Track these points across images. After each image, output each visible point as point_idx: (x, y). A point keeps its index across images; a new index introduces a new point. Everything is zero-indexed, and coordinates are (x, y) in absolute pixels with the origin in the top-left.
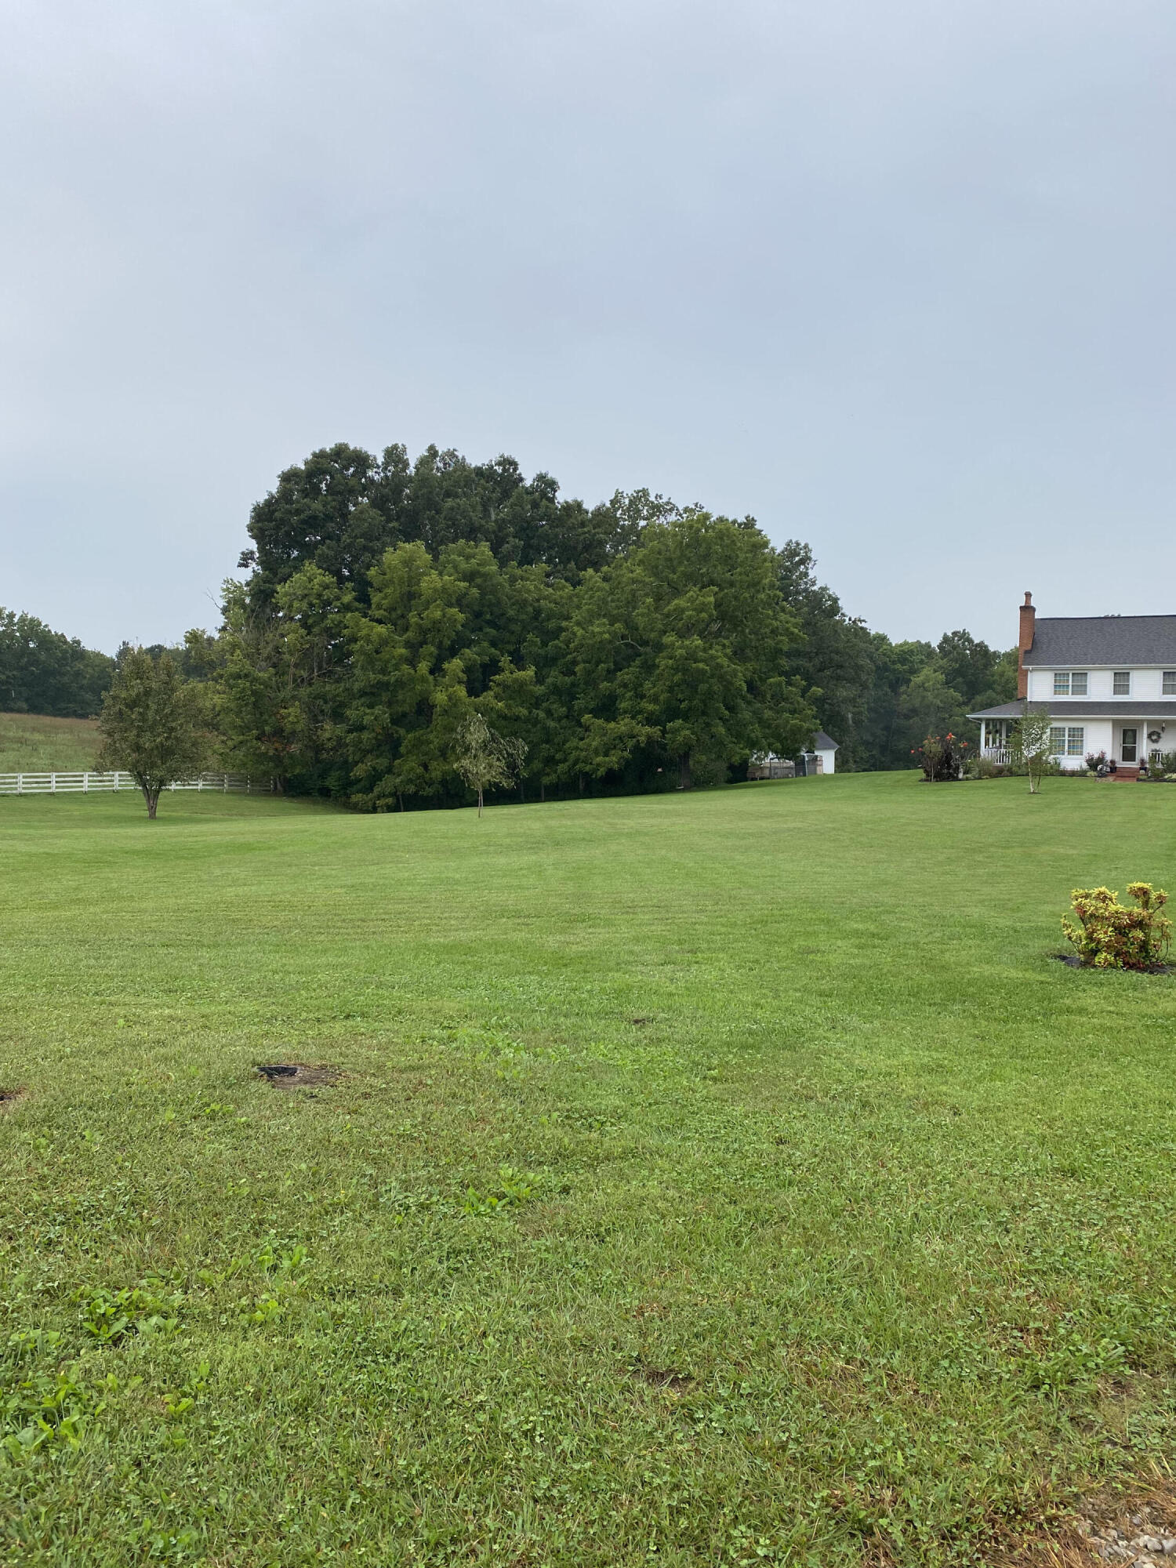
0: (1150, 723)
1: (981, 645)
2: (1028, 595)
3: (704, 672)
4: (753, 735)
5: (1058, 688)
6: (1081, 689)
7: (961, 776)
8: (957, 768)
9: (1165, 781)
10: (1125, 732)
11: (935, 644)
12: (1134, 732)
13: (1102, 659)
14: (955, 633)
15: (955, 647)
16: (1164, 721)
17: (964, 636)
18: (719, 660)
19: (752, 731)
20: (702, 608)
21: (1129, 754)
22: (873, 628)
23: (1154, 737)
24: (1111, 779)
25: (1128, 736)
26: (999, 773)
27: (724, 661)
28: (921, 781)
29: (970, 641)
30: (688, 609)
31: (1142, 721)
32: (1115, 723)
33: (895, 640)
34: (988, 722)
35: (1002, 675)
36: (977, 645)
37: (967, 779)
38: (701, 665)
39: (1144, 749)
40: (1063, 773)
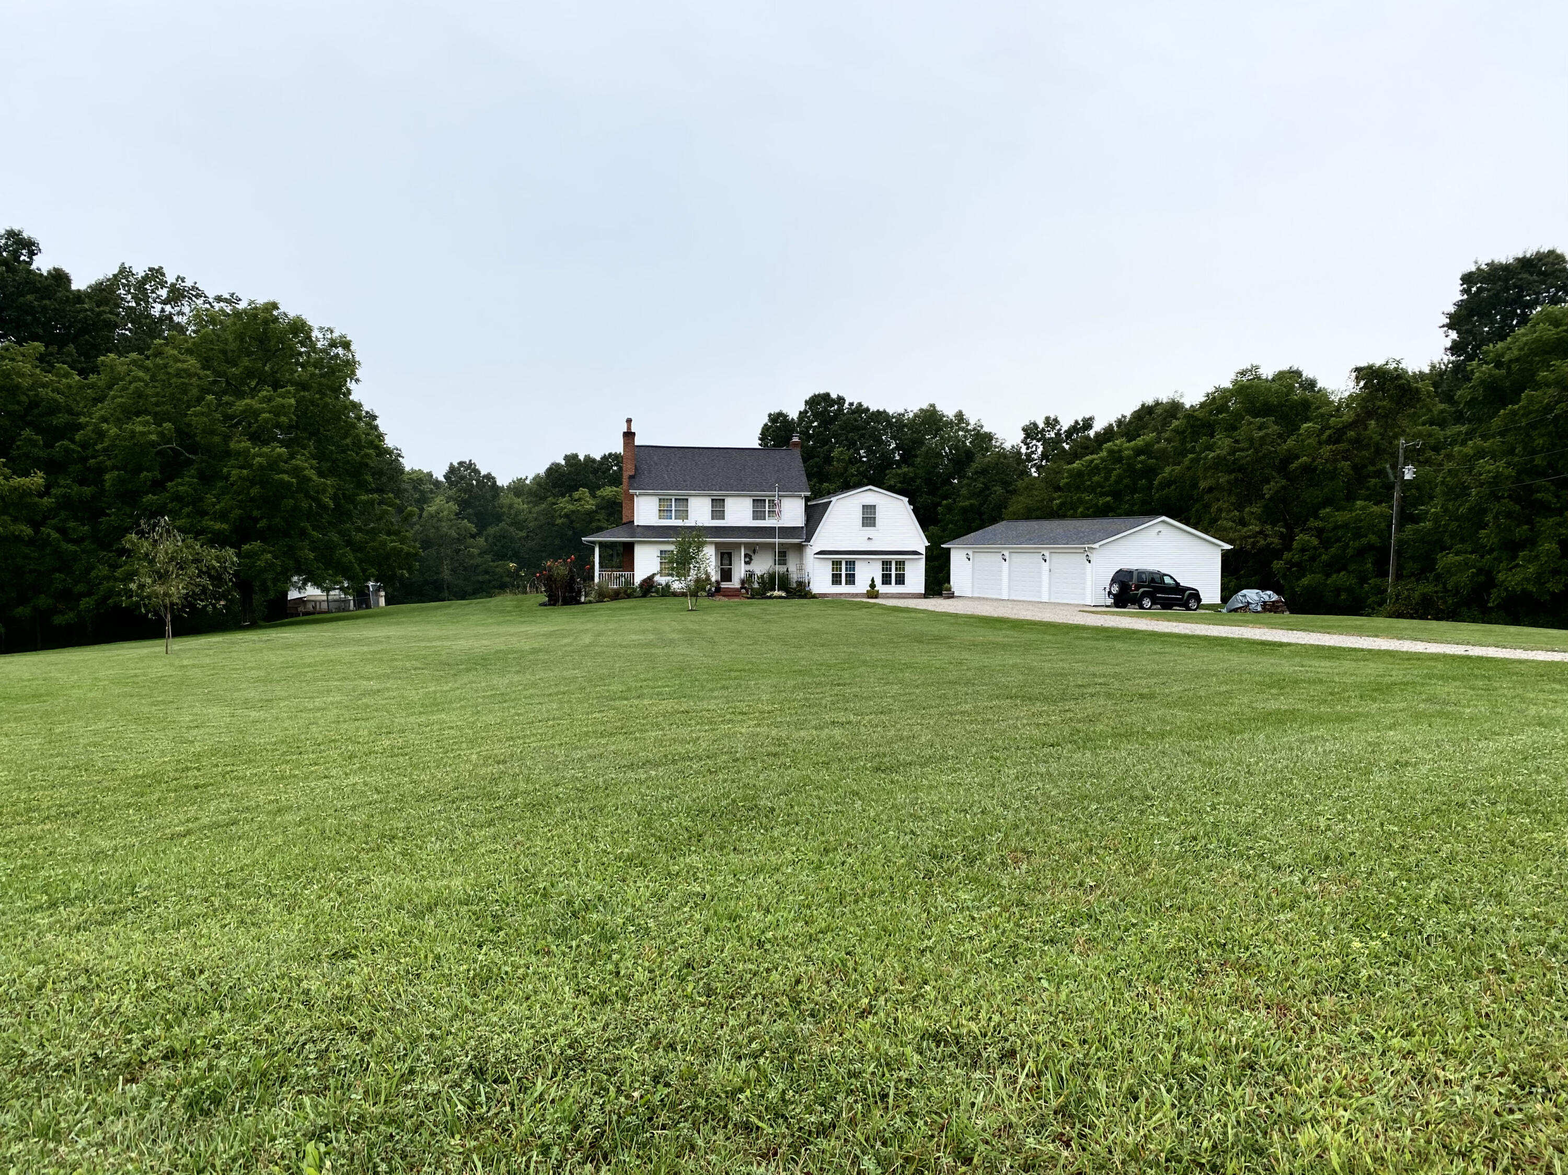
0: (747, 545)
1: (489, 477)
2: (629, 421)
3: (290, 484)
4: (344, 559)
5: (664, 512)
6: (684, 514)
7: (583, 599)
8: (579, 592)
9: (770, 597)
10: (722, 554)
11: (439, 474)
12: (730, 555)
13: (702, 485)
14: (461, 464)
15: (463, 478)
16: (758, 544)
17: (471, 467)
18: (306, 472)
19: (344, 555)
20: (278, 411)
21: (726, 575)
23: (749, 560)
24: (718, 598)
25: (725, 556)
26: (616, 596)
27: (312, 474)
28: (541, 605)
29: (477, 472)
30: (263, 411)
31: (738, 545)
32: (717, 545)
34: (602, 545)
35: (511, 507)
36: (484, 477)
37: (590, 602)
38: (286, 477)
39: (740, 571)
40: (675, 594)
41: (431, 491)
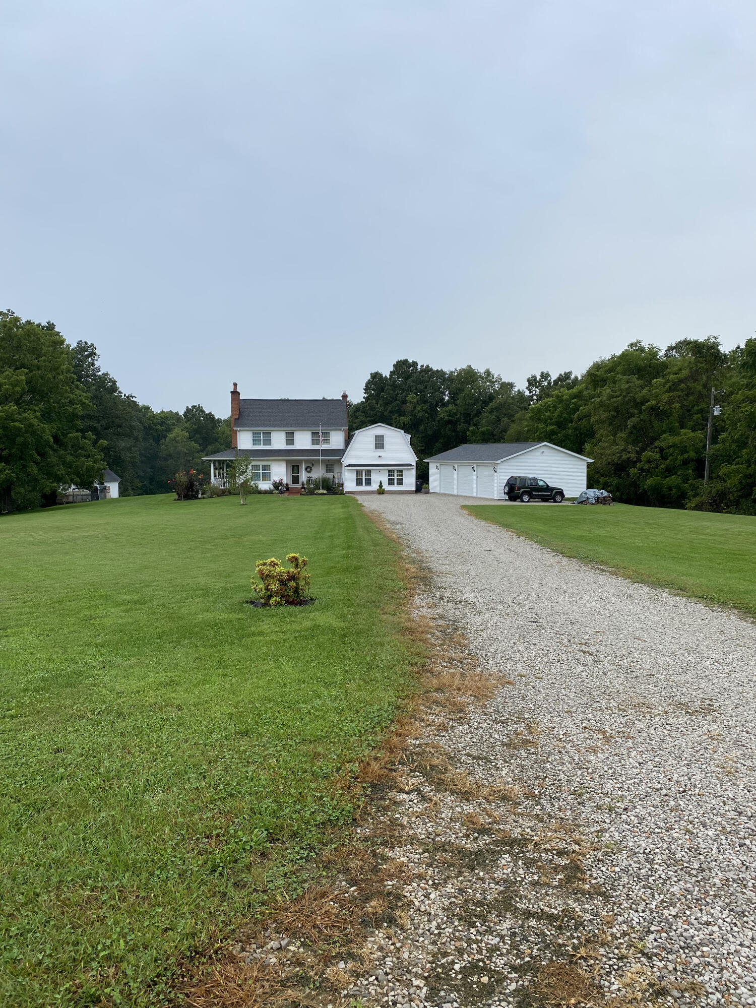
0: (306, 461)
1: (210, 414)
2: (235, 385)
3: (20, 429)
4: (58, 473)
5: (255, 441)
6: (268, 442)
7: (200, 496)
8: (197, 492)
9: (315, 494)
10: (293, 467)
11: (181, 413)
12: (298, 467)
13: (279, 424)
14: (194, 407)
15: (194, 415)
16: (313, 460)
17: (199, 409)
18: (31, 421)
19: (58, 470)
20: (17, 383)
21: (296, 480)
22: (141, 401)
23: (309, 469)
24: (286, 494)
25: (294, 469)
26: (223, 493)
27: (35, 422)
28: (175, 500)
29: (203, 412)
30: (5, 384)
31: (301, 461)
32: (288, 462)
33: (156, 409)
34: (215, 462)
35: (223, 433)
36: (207, 415)
37: (204, 498)
38: (17, 424)
39: (304, 476)
40: (260, 492)
41: (173, 424)
